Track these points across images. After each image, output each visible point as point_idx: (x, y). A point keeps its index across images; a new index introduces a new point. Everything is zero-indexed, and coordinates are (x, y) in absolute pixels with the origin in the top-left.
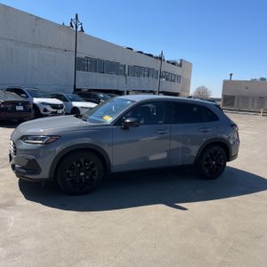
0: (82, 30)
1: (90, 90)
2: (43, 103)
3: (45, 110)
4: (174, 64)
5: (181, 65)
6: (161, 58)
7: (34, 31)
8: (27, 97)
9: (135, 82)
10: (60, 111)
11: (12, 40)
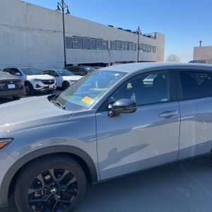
0: (68, 12)
1: (79, 65)
2: (36, 80)
3: (38, 86)
4: (149, 37)
5: (155, 38)
6: (138, 33)
7: (26, 16)
8: (21, 75)
9: (117, 55)
10: (51, 86)
11: (7, 25)
